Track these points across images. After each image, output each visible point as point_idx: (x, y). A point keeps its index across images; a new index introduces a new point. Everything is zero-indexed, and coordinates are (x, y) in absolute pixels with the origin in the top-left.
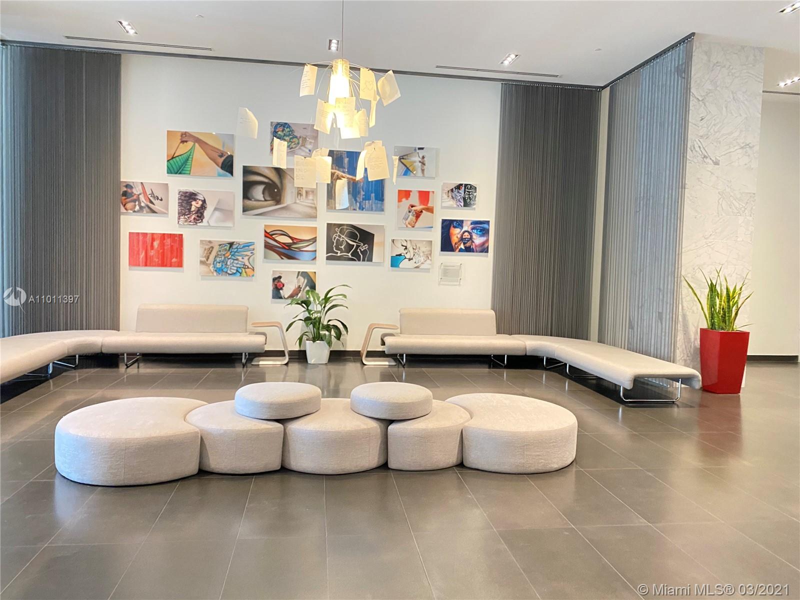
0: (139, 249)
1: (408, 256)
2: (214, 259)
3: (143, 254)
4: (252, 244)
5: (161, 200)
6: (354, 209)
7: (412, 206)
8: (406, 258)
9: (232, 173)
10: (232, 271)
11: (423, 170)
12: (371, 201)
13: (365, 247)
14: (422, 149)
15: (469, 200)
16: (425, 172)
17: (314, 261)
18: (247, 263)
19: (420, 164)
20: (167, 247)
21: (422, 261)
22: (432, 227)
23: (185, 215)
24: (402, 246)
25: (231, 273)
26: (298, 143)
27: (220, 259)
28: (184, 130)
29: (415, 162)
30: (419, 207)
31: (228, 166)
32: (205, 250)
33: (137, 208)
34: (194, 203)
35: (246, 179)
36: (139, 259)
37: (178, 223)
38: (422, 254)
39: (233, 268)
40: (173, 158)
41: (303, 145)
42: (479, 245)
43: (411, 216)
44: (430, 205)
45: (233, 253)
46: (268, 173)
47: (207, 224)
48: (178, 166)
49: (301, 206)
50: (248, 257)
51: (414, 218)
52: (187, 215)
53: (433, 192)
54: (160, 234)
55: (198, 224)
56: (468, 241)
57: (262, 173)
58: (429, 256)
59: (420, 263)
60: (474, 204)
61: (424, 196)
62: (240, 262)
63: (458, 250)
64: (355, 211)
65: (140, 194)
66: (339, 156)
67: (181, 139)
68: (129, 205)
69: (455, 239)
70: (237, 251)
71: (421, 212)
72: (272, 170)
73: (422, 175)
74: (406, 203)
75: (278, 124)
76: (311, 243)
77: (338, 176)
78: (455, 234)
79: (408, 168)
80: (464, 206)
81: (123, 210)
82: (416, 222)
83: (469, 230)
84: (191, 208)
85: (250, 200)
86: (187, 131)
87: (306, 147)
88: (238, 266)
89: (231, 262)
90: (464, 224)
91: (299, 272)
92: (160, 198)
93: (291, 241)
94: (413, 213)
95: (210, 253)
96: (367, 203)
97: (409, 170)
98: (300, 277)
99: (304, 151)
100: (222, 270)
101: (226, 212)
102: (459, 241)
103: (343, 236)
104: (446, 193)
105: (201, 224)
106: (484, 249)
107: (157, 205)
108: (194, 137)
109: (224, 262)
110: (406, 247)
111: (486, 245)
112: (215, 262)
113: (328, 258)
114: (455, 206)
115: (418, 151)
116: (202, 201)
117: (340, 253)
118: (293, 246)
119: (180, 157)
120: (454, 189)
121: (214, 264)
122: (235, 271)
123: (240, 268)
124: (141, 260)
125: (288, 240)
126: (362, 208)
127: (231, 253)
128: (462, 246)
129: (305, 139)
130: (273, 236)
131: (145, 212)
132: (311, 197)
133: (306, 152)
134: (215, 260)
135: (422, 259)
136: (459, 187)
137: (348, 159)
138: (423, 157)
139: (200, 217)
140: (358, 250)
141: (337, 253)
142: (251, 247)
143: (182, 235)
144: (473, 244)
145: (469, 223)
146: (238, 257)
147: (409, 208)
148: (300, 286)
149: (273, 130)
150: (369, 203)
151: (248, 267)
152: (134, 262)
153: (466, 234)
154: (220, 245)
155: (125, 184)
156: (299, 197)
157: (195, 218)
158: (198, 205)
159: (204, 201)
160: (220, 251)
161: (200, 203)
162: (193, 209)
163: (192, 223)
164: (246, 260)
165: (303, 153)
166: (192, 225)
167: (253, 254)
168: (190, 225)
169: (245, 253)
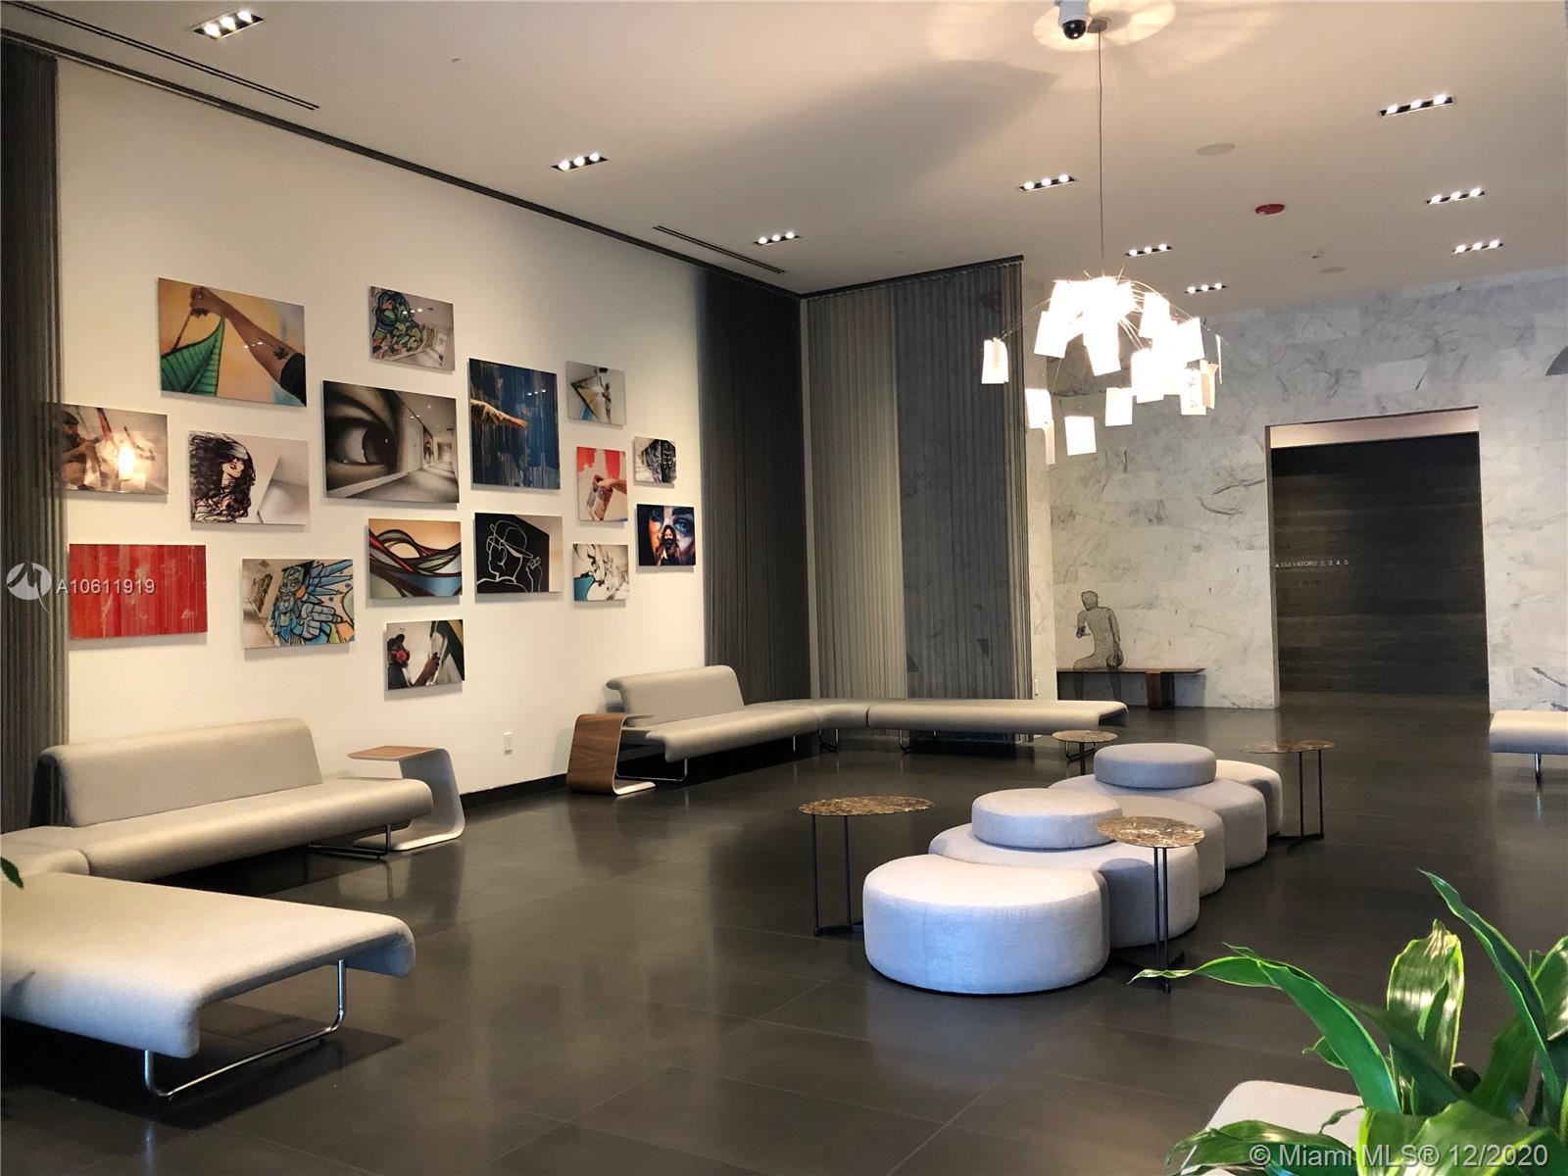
1: (597, 576)
2: (274, 605)
3: (110, 602)
5: (152, 458)
6: (517, 485)
7: (599, 479)
8: (595, 581)
9: (304, 402)
10: (309, 630)
12: (540, 468)
13: (536, 562)
14: (603, 370)
15: (668, 470)
16: (610, 414)
17: (459, 596)
18: (340, 611)
19: (603, 399)
20: (169, 582)
23: (207, 496)
24: (589, 556)
25: (309, 636)
26: (421, 340)
27: (286, 604)
29: (596, 394)
30: (607, 482)
31: (293, 379)
32: (254, 584)
35: (329, 413)
36: (100, 616)
37: (193, 517)
38: (615, 572)
39: (312, 623)
40: (174, 350)
41: (430, 345)
42: (683, 551)
43: (597, 500)
44: (621, 478)
45: (311, 588)
46: (370, 400)
48: (186, 373)
49: (431, 476)
50: (339, 597)
51: (602, 502)
52: (211, 498)
53: (624, 453)
55: (238, 520)
56: (671, 544)
57: (361, 400)
58: (624, 574)
59: (614, 589)
60: (674, 477)
61: (613, 458)
62: (325, 610)
63: (660, 562)
64: (518, 488)
65: (98, 440)
66: (488, 372)
67: (192, 305)
68: (68, 471)
69: (656, 542)
72: (378, 394)
73: (607, 420)
75: (385, 293)
76: (452, 557)
78: (655, 533)
79: (587, 405)
80: (662, 481)
82: (604, 511)
83: (671, 524)
84: (220, 480)
85: (340, 461)
86: (203, 284)
89: (310, 609)
90: (665, 513)
91: (434, 622)
92: (148, 454)
93: (416, 554)
94: (599, 492)
96: (535, 473)
97: (590, 408)
98: (435, 634)
100: (291, 630)
102: (661, 545)
103: (502, 541)
104: (639, 456)
105: (242, 520)
106: (690, 560)
108: (220, 301)
109: (295, 612)
110: (594, 558)
111: (693, 550)
112: (276, 613)
113: (481, 589)
114: (652, 480)
115: (599, 374)
116: (244, 461)
117: (500, 577)
118: (420, 566)
119: (192, 349)
120: (648, 449)
121: (273, 618)
124: (103, 620)
125: (413, 554)
126: (528, 483)
127: (307, 588)
128: (665, 555)
130: (386, 545)
132: (447, 457)
134: (276, 607)
135: (616, 582)
136: (653, 446)
138: (607, 387)
139: (241, 502)
140: (527, 569)
141: (494, 577)
142: (346, 572)
144: (677, 549)
145: (670, 511)
147: (594, 483)
148: (436, 654)
149: (375, 305)
150: (537, 470)
151: (341, 618)
152: (85, 629)
153: (668, 531)
154: (285, 570)
156: (427, 457)
157: (229, 504)
158: (237, 473)
159: (248, 463)
160: (285, 585)
161: (240, 466)
162: (225, 481)
163: (224, 519)
164: (336, 604)
165: (429, 363)
166: (223, 521)
167: (350, 587)
168: (219, 521)
169: (335, 587)
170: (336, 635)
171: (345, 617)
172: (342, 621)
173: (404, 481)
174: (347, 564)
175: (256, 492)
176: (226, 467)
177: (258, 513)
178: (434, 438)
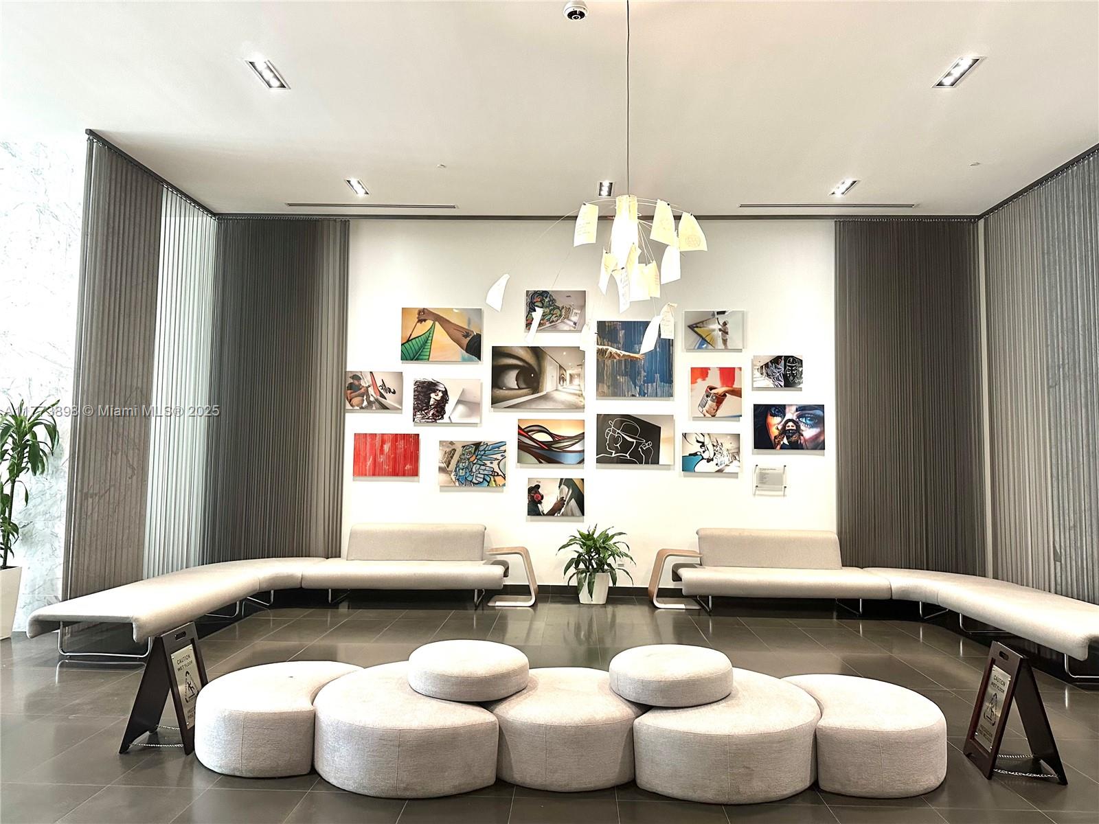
0: (366, 454)
1: (706, 455)
3: (371, 459)
5: (394, 393)
6: (633, 396)
7: (711, 388)
8: (703, 459)
9: (479, 357)
10: (478, 479)
11: (725, 341)
12: (655, 384)
13: (648, 445)
14: (723, 313)
15: (791, 378)
16: (728, 343)
17: (581, 465)
18: (497, 469)
19: (720, 333)
20: (400, 450)
21: (727, 462)
22: (741, 416)
23: (421, 410)
24: (698, 441)
25: (477, 482)
26: (561, 315)
27: (464, 465)
28: (422, 306)
29: (714, 330)
30: (721, 390)
31: (473, 348)
32: (446, 453)
33: (365, 403)
34: (433, 395)
35: (495, 363)
36: (366, 466)
37: (414, 421)
38: (725, 453)
39: (479, 475)
40: (408, 341)
41: (568, 318)
42: (810, 438)
43: (710, 402)
44: (736, 386)
45: (479, 457)
46: (522, 354)
48: (414, 351)
49: (564, 394)
50: (497, 462)
51: (715, 404)
52: (424, 410)
53: (740, 369)
54: (392, 434)
55: (438, 421)
56: (794, 434)
57: (516, 355)
58: (736, 454)
59: (723, 465)
60: (800, 383)
61: (728, 374)
62: (487, 468)
63: (779, 447)
64: (634, 398)
65: (369, 386)
66: (612, 328)
67: (418, 318)
68: (356, 401)
69: (774, 432)
70: (484, 453)
71: (725, 395)
72: (528, 349)
73: (723, 347)
74: (702, 385)
75: (536, 292)
76: (577, 441)
77: (611, 353)
78: (775, 425)
79: (703, 339)
80: (785, 386)
81: (348, 406)
82: (717, 411)
83: (795, 418)
84: (429, 402)
85: (501, 388)
86: (425, 307)
87: (570, 320)
88: (486, 472)
89: (478, 468)
90: (787, 410)
91: (562, 479)
92: (392, 391)
93: (550, 439)
94: (712, 397)
95: (452, 457)
96: (650, 387)
97: (706, 340)
98: (562, 486)
99: (567, 324)
100: (466, 479)
101: (472, 406)
102: (780, 434)
103: (618, 431)
104: (758, 369)
105: (440, 421)
106: (818, 445)
107: (390, 400)
108: (434, 314)
109: (468, 468)
110: (703, 443)
111: (822, 438)
112: (458, 469)
113: (599, 461)
114: (772, 386)
115: (717, 316)
116: (443, 392)
117: (616, 454)
118: (553, 446)
119: (417, 339)
120: (770, 364)
121: (456, 471)
122: (481, 480)
123: (488, 475)
124: (368, 468)
125: (548, 438)
126: (643, 394)
127: (476, 456)
128: (785, 441)
129: (569, 310)
130: (530, 434)
131: (374, 408)
132: (576, 381)
133: (570, 326)
134: (457, 466)
135: (726, 460)
136: (776, 360)
137: (623, 331)
138: (725, 324)
139: (440, 412)
140: (640, 449)
141: (611, 453)
142: (502, 448)
143: (418, 435)
144: (802, 437)
145: (794, 408)
146: (486, 462)
147: (707, 390)
148: (563, 498)
149: (529, 300)
150: (652, 386)
151: (498, 473)
152: (359, 472)
153: (790, 424)
154: (463, 447)
155: (351, 375)
156: (562, 382)
157: (433, 413)
158: (438, 398)
159: (445, 393)
160: (464, 454)
161: (440, 394)
162: (432, 402)
163: (430, 420)
164: (495, 465)
165: (566, 328)
167: (504, 457)
169: (494, 456)
170: (494, 483)
171: (500, 473)
172: (498, 475)
173: (545, 398)
174: (503, 444)
178: (567, 372)
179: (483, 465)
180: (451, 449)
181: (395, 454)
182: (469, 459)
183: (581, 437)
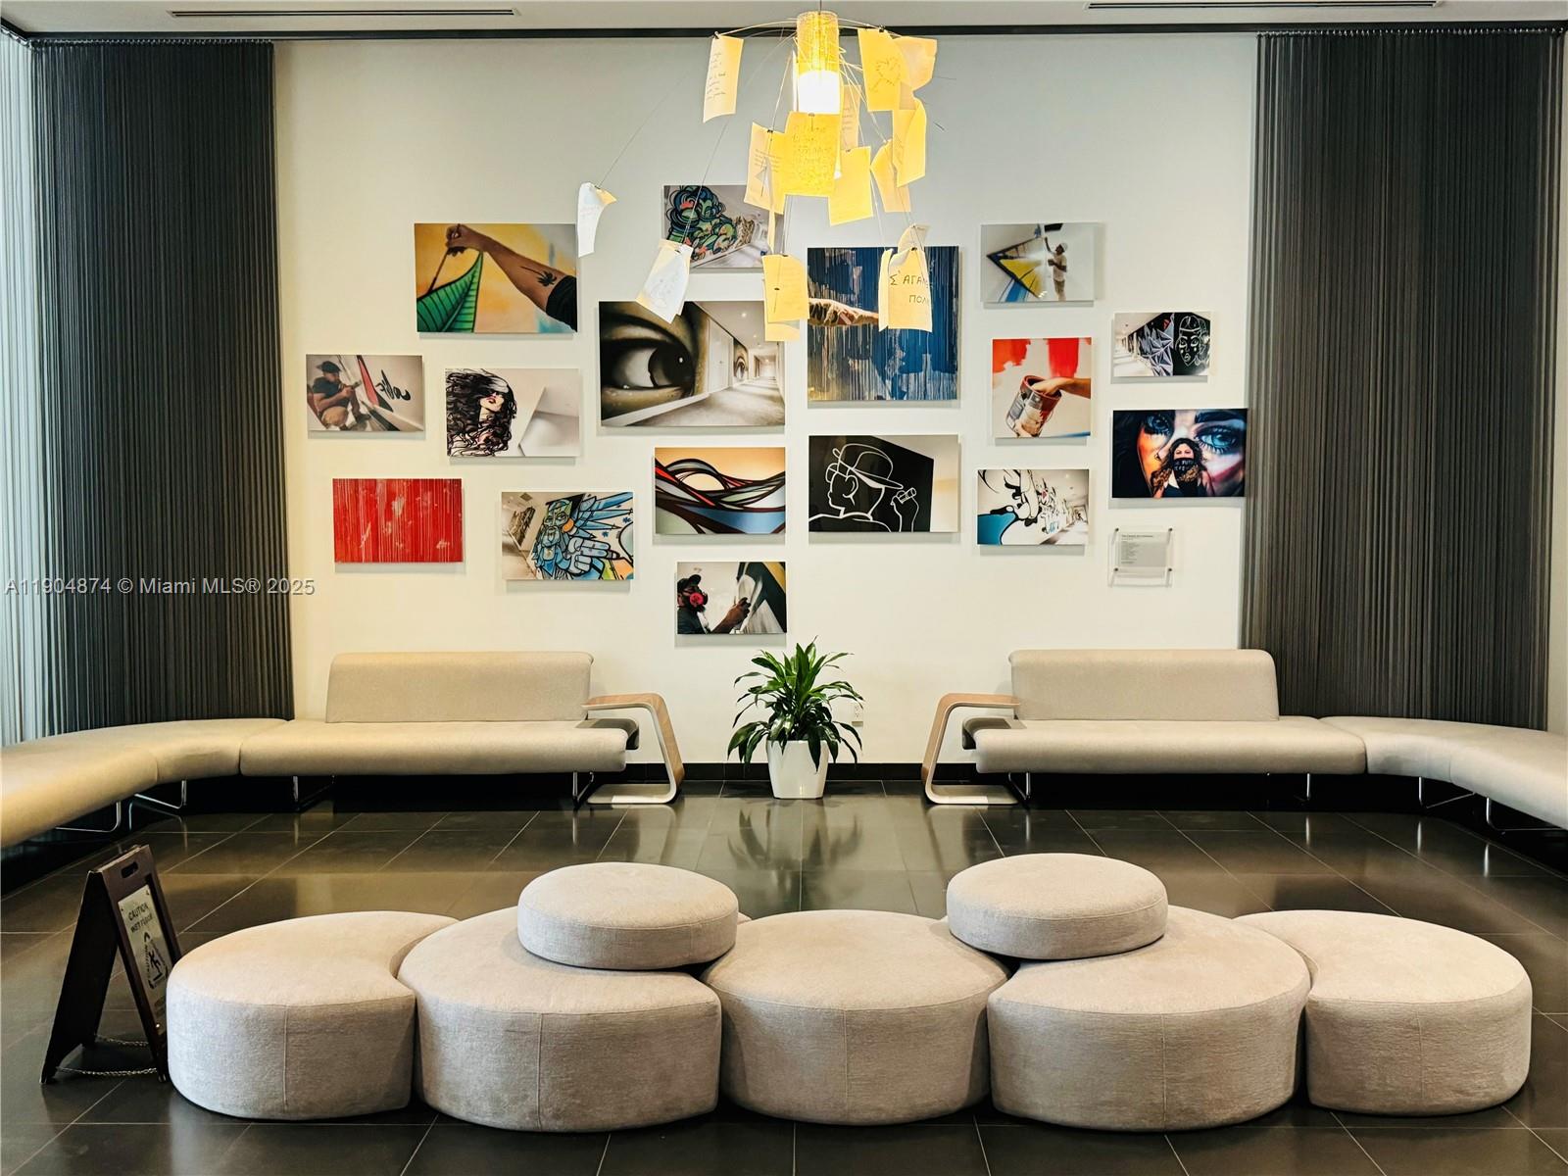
0: (358, 521)
2: (537, 539)
3: (369, 530)
4: (627, 496)
5: (407, 398)
7: (1033, 381)
8: (1017, 518)
9: (574, 327)
10: (580, 566)
11: (1060, 285)
15: (1187, 356)
16: (1065, 288)
18: (615, 547)
19: (1051, 268)
20: (426, 512)
21: (1063, 525)
23: (463, 431)
24: (1008, 486)
26: (735, 237)
27: (551, 538)
30: (1051, 383)
31: (561, 304)
32: (515, 516)
33: (351, 419)
35: (607, 336)
36: (360, 543)
37: (449, 451)
38: (1060, 508)
39: (582, 558)
40: (430, 292)
42: (1220, 476)
43: (1028, 409)
45: (581, 522)
47: (517, 453)
50: (615, 532)
51: (1039, 412)
52: (468, 433)
54: (407, 481)
55: (496, 454)
57: (647, 318)
59: (1057, 530)
60: (1203, 367)
62: (598, 545)
63: (1160, 492)
65: (358, 384)
67: (447, 245)
68: (332, 413)
69: (1150, 463)
70: (591, 516)
71: (1058, 394)
75: (684, 190)
77: (835, 313)
78: (1152, 451)
80: (1176, 373)
82: (1042, 424)
84: (479, 414)
85: (621, 388)
88: (595, 553)
89: (578, 544)
90: (1176, 421)
91: (743, 564)
92: (403, 394)
94: (1034, 399)
95: (527, 524)
98: (744, 577)
100: (556, 564)
101: (564, 423)
102: (1163, 469)
103: (852, 469)
104: (1124, 341)
105: (502, 453)
106: (1234, 486)
107: (400, 412)
108: (479, 236)
109: (561, 546)
110: (1018, 489)
111: (1241, 475)
112: (539, 547)
114: (1150, 374)
116: (504, 395)
119: (448, 289)
120: (1146, 328)
121: (535, 551)
122: (586, 568)
123: (598, 558)
127: (576, 521)
128: (1172, 482)
131: (368, 428)
134: (539, 540)
135: (1062, 520)
136: (1159, 322)
138: (1061, 250)
139: (500, 436)
142: (624, 507)
143: (458, 482)
144: (1204, 473)
145: (1192, 418)
146: (594, 533)
147: (1023, 386)
148: (745, 600)
149: (671, 206)
151: (618, 554)
153: (1184, 447)
154: (549, 504)
155: (320, 362)
157: (487, 438)
158: (496, 407)
159: (509, 397)
160: (550, 518)
161: (500, 400)
162: (483, 415)
163: (482, 453)
164: (611, 539)
166: (483, 455)
167: (630, 522)
168: (477, 455)
169: (611, 521)
170: (610, 573)
171: (623, 554)
172: (618, 557)
175: (517, 426)
176: (484, 402)
177: (520, 446)
179: (589, 539)
180: (524, 509)
181: (416, 518)
182: (560, 528)
183: (778, 481)
